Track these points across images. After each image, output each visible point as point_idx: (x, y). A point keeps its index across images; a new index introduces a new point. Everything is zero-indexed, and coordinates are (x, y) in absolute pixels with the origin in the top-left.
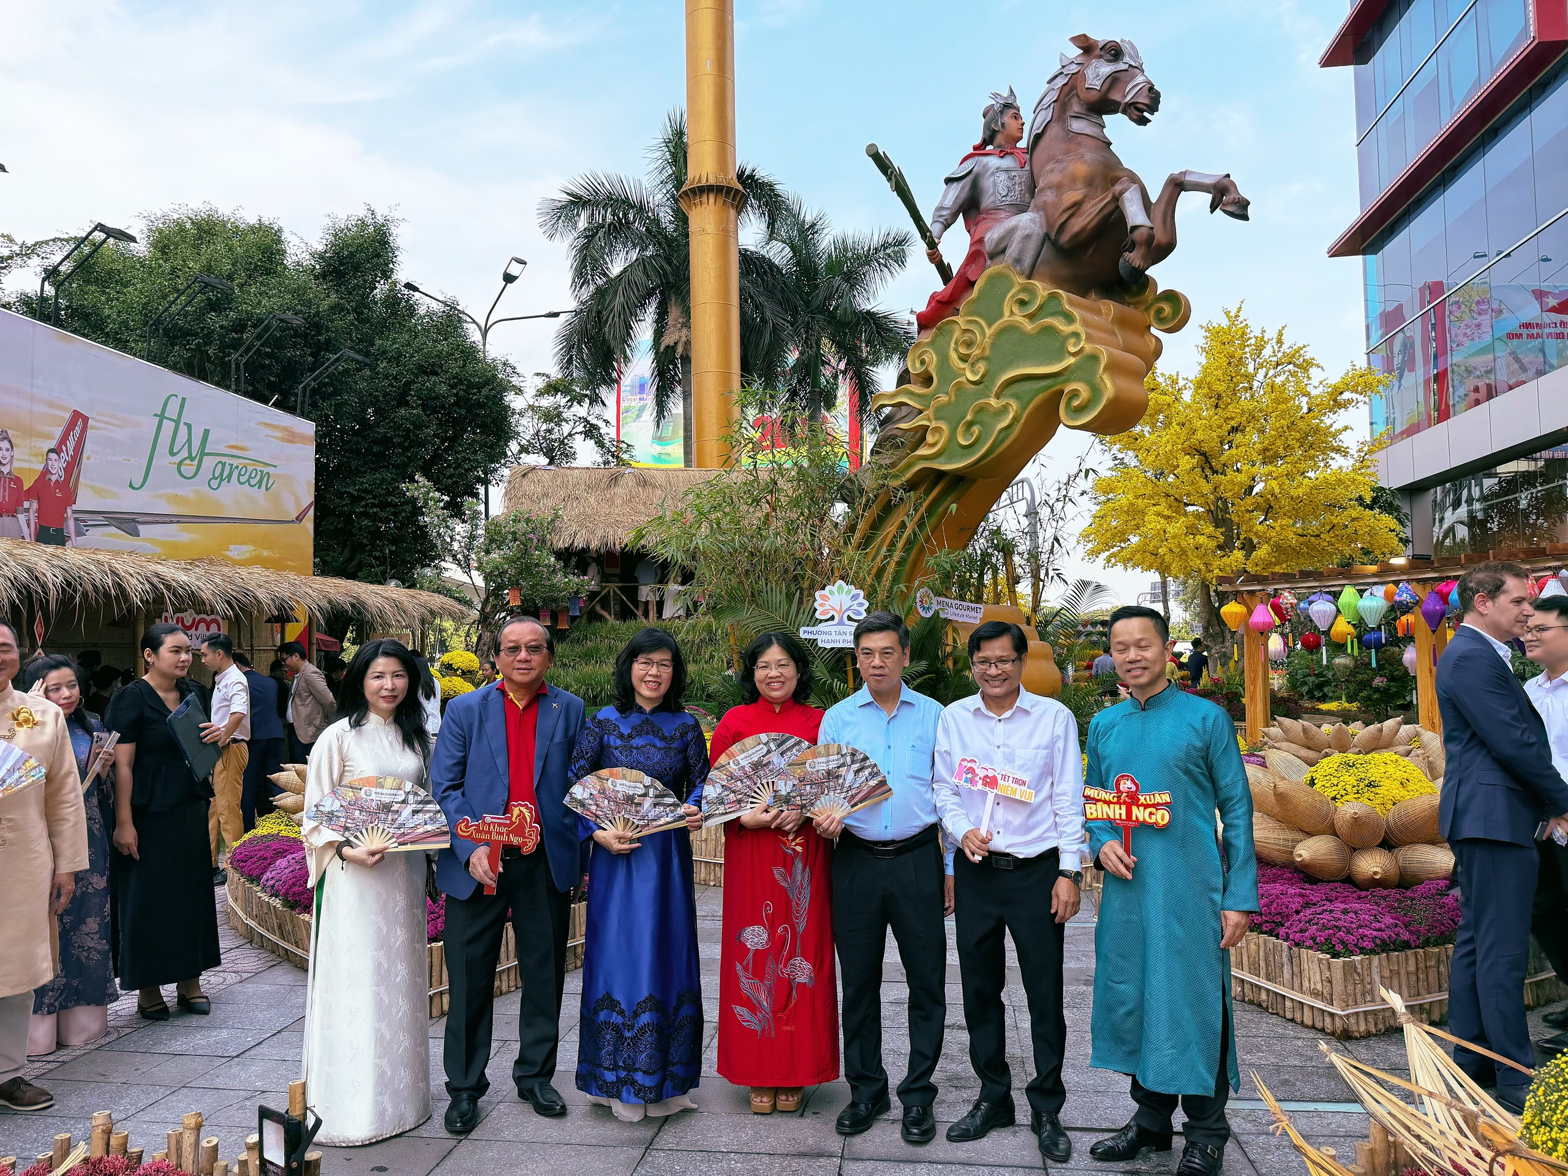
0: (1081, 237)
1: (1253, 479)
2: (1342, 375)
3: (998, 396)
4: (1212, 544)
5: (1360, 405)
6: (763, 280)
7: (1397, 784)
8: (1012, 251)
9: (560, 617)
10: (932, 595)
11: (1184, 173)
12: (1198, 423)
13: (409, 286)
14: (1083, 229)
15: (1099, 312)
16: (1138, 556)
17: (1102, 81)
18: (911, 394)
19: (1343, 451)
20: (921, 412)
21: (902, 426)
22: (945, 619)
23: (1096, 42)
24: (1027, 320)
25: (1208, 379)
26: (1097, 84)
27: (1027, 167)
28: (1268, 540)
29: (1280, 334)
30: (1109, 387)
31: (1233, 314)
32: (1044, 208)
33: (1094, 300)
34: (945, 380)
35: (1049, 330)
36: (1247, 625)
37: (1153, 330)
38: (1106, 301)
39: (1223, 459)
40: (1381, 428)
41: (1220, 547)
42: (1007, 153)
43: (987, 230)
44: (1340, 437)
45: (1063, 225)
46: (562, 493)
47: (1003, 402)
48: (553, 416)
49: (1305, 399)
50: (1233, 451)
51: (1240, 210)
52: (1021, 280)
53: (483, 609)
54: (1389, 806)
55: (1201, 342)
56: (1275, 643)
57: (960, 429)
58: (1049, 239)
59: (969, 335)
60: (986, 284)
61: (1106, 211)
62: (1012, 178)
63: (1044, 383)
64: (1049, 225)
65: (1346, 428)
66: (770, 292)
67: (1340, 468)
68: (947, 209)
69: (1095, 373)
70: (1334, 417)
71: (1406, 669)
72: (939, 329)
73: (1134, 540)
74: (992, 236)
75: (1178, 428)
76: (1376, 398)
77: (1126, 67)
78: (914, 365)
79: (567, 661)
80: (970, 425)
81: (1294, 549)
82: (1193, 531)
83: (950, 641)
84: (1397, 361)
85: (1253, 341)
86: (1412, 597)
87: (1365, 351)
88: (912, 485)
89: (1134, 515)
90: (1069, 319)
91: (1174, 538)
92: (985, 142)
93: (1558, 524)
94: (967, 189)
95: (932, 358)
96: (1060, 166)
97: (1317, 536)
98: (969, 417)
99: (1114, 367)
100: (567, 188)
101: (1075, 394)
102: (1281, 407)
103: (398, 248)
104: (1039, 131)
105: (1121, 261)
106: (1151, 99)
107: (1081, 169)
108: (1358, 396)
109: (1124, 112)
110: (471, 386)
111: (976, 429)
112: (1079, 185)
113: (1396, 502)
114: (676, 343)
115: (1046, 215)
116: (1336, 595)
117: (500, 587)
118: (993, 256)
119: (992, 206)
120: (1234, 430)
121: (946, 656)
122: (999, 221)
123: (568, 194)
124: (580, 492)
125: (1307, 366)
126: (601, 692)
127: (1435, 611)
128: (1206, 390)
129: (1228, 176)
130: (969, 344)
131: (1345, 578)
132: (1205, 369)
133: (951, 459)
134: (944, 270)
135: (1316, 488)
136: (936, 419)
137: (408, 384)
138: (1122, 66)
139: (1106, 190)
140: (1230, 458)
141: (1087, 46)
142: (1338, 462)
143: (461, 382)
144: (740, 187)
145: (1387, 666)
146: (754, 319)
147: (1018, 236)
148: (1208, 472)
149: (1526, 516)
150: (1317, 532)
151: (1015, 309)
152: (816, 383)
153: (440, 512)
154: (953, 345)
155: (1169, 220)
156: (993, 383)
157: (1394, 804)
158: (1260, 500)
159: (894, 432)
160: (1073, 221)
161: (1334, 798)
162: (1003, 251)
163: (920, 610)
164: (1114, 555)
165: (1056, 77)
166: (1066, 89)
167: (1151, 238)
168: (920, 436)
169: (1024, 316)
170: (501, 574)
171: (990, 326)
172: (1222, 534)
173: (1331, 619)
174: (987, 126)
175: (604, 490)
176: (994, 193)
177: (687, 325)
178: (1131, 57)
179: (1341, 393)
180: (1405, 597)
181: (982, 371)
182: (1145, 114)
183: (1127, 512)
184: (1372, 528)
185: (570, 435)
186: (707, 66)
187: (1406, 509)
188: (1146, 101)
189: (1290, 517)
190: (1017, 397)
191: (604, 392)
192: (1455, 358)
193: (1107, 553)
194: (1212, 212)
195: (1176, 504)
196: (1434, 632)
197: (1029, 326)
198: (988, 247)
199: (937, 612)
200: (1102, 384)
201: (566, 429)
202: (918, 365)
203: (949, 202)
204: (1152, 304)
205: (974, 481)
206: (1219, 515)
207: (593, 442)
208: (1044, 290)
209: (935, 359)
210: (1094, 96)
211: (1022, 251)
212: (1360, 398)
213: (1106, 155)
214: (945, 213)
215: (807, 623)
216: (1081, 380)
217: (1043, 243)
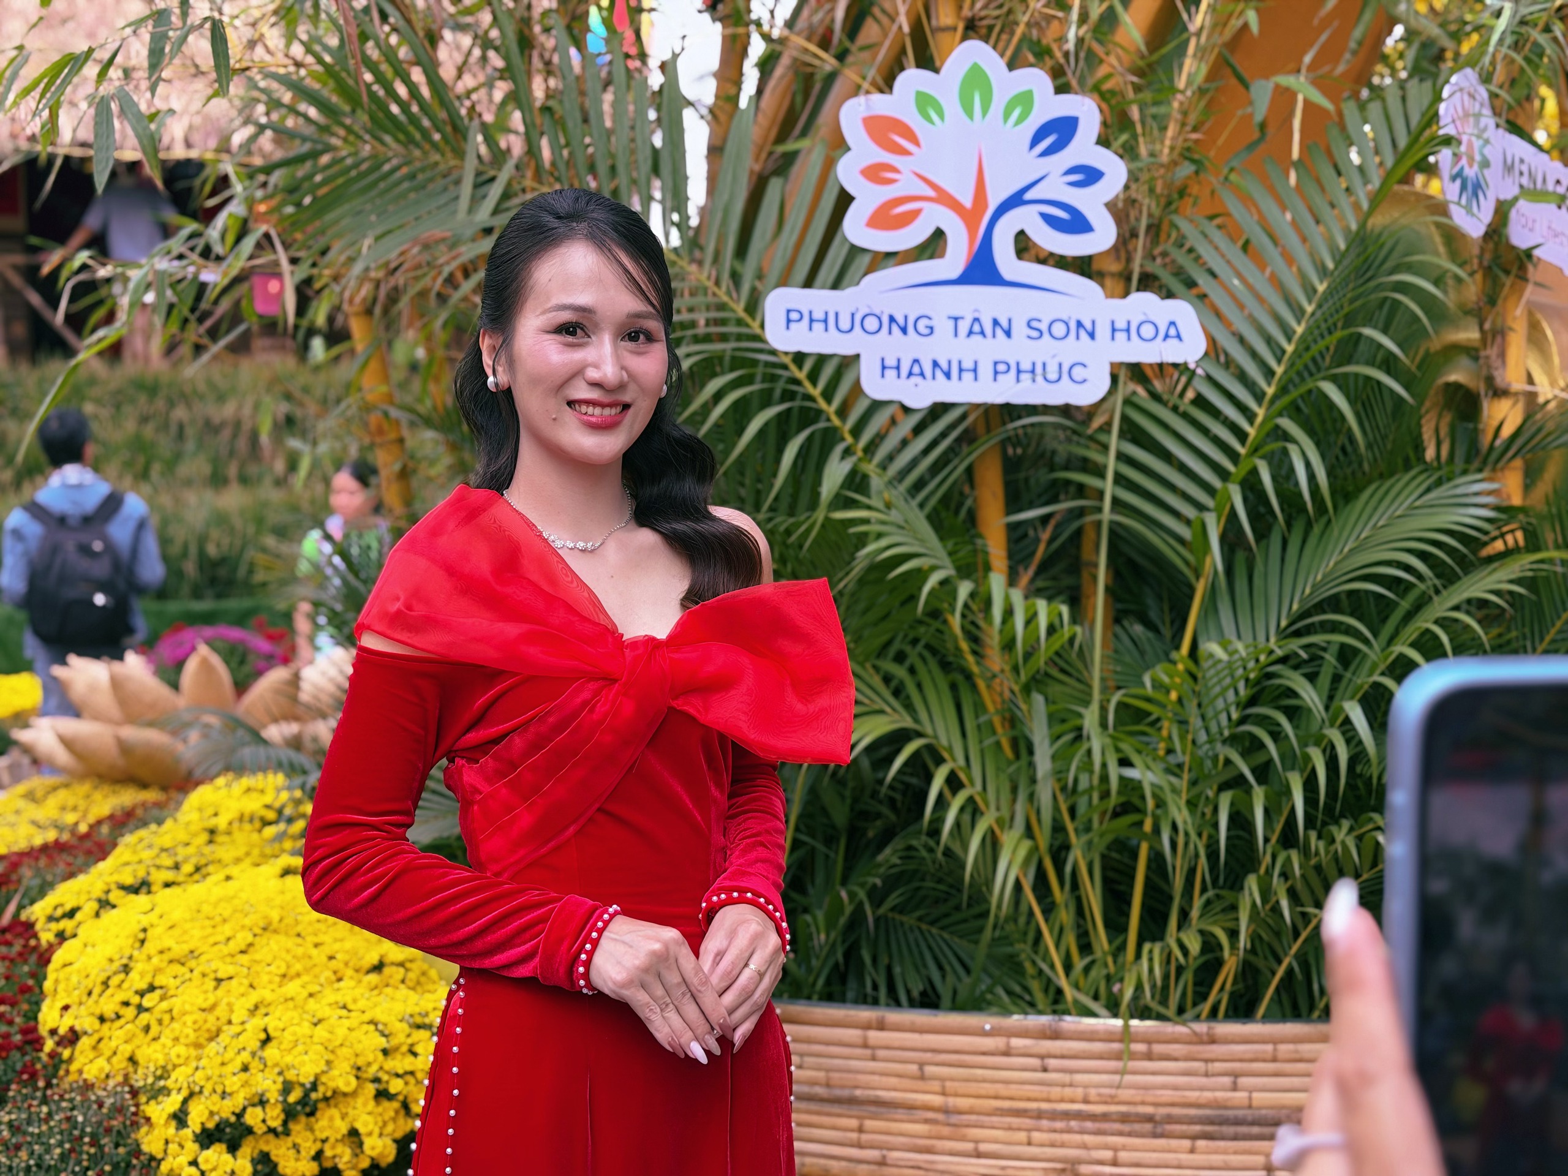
215: (802, 269)
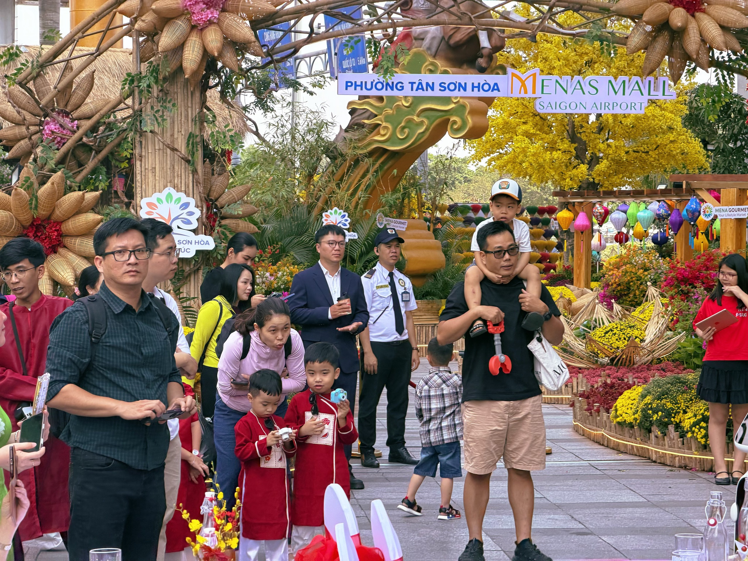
3: (418, 116)
8: (426, 42)
10: (384, 216)
14: (461, 40)
18: (370, 105)
20: (376, 116)
21: (366, 121)
30: (470, 121)
34: (390, 102)
45: (452, 35)
47: (421, 119)
52: (431, 59)
57: (398, 129)
63: (441, 114)
64: (445, 33)
69: (464, 114)
80: (403, 128)
82: (552, 147)
88: (371, 154)
97: (647, 153)
98: (403, 124)
99: (473, 113)
101: (455, 122)
105: (477, 62)
111: (407, 130)
115: (444, 28)
118: (416, 39)
119: (416, 9)
133: (394, 144)
136: (385, 121)
147: (429, 35)
151: (427, 73)
156: (416, 109)
162: (422, 40)
163: (378, 224)
167: (490, 55)
172: (575, 149)
176: (416, 2)
181: (410, 101)
189: (624, 138)
190: (427, 118)
198: (414, 34)
199: (385, 225)
200: (467, 119)
206: (574, 135)
208: (442, 67)
211: (431, 44)
216: (458, 116)
217: (441, 41)
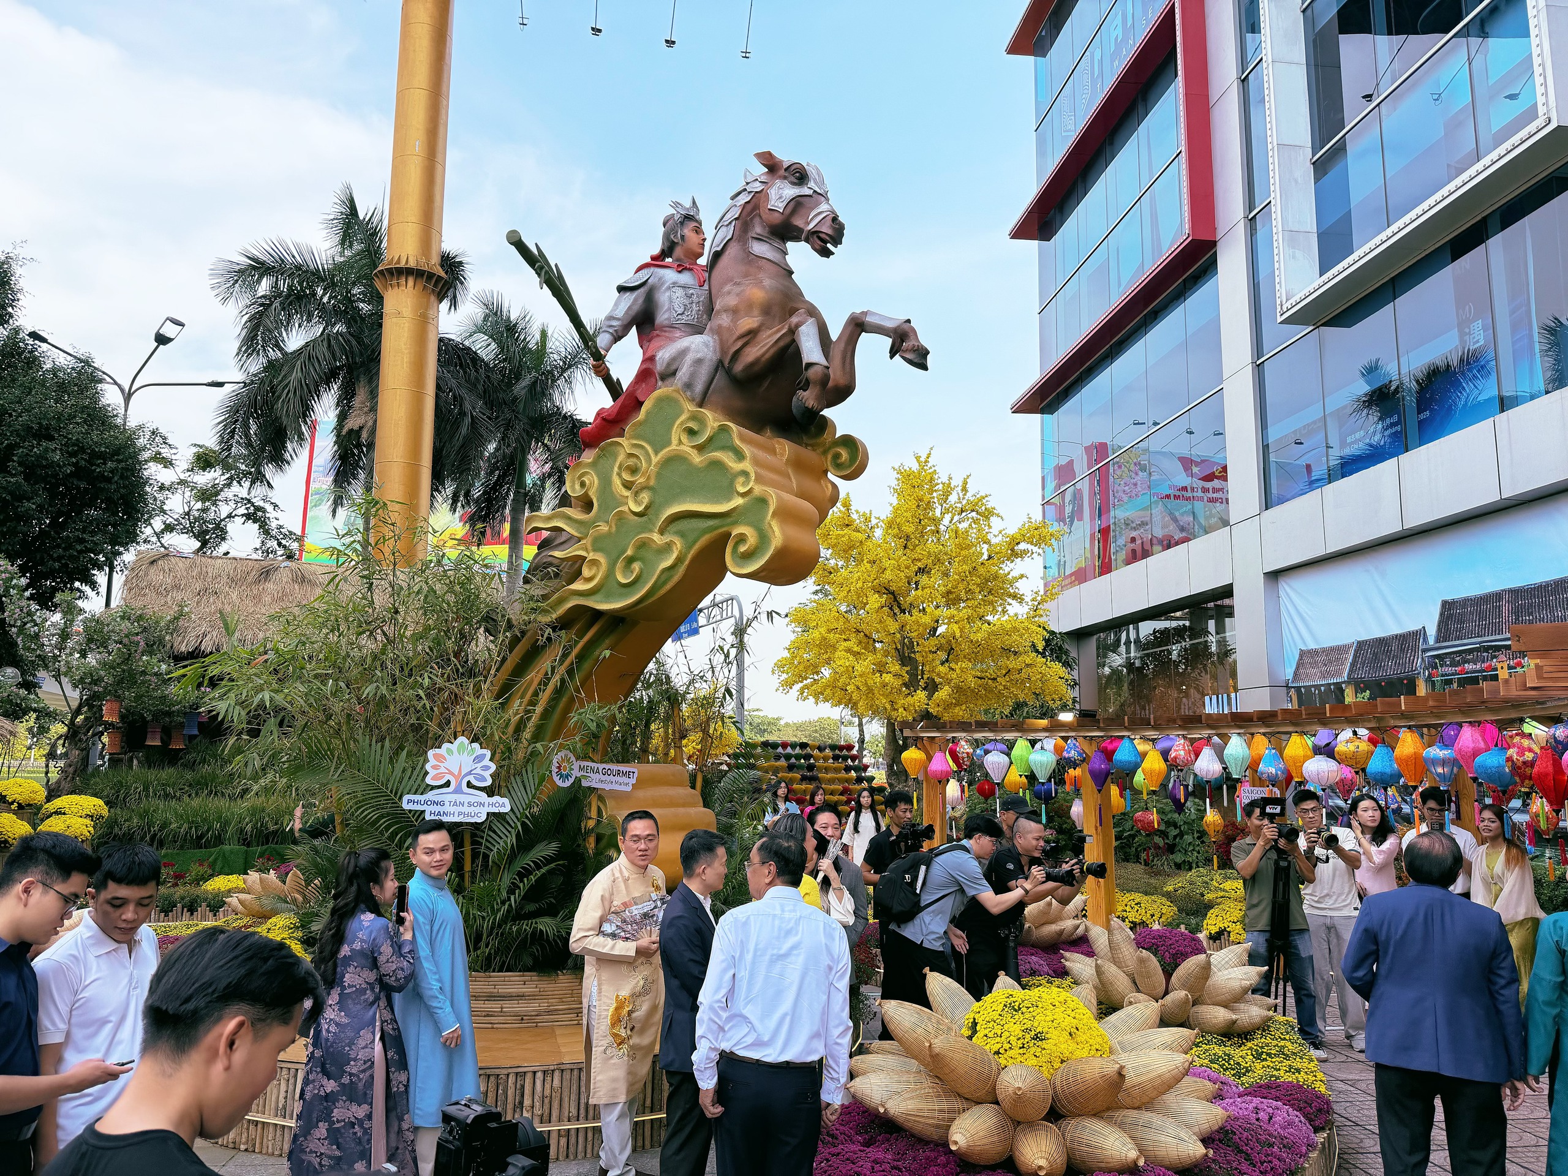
0: (756, 368)
1: (937, 621)
2: (1020, 526)
3: (662, 532)
4: (897, 683)
5: (1035, 555)
6: (465, 372)
7: (1066, 1034)
8: (683, 374)
9: (174, 734)
10: (573, 759)
11: (865, 313)
12: (887, 563)
13: (34, 335)
14: (758, 360)
15: (773, 452)
16: (828, 691)
17: (785, 203)
18: (569, 518)
19: (1018, 598)
20: (578, 540)
21: (558, 554)
22: (589, 788)
23: (781, 161)
24: (696, 452)
25: (898, 520)
26: (780, 206)
27: (706, 287)
28: (949, 682)
29: (965, 483)
30: (778, 535)
31: (922, 459)
32: (718, 331)
33: (769, 438)
34: (605, 507)
35: (717, 465)
36: (926, 772)
37: (830, 476)
38: (781, 440)
39: (909, 599)
40: (1054, 572)
41: (905, 685)
42: (686, 269)
43: (660, 348)
44: (1017, 584)
45: (737, 353)
46: (198, 586)
47: (667, 538)
48: (209, 495)
49: (985, 546)
50: (919, 592)
51: (920, 359)
52: (690, 407)
53: (72, 721)
54: (1057, 1065)
55: (894, 483)
56: (953, 789)
57: (620, 565)
58: (723, 366)
59: (635, 460)
60: (655, 406)
61: (781, 344)
62: (690, 296)
63: (711, 523)
64: (723, 351)
65: (1022, 576)
66: (473, 386)
67: (1016, 615)
68: (618, 319)
69: (763, 517)
70: (1012, 565)
71: (1074, 823)
72: (602, 450)
73: (826, 672)
74: (664, 355)
75: (868, 566)
76: (1049, 550)
77: (810, 192)
78: (573, 487)
79: (170, 790)
80: (630, 560)
81: (973, 691)
82: (881, 669)
83: (594, 814)
84: (1068, 509)
85: (940, 486)
86: (1080, 754)
87: (1040, 502)
88: (564, 623)
89: (826, 647)
90: (740, 456)
91: (861, 676)
92: (665, 253)
93: (1203, 674)
94: (640, 301)
95: (593, 480)
96: (737, 289)
97: (994, 679)
98: (629, 552)
99: (785, 514)
100: (247, 251)
101: (742, 539)
102: (963, 553)
103: (20, 290)
104: (719, 249)
105: (794, 399)
106: (834, 229)
107: (758, 294)
108: (1033, 547)
109: (807, 240)
110: (95, 455)
111: (636, 566)
112: (756, 312)
113: (1066, 646)
114: (361, 428)
115: (721, 340)
116: (1011, 745)
117: (95, 696)
118: (664, 377)
119: (666, 322)
120: (921, 571)
121: (589, 832)
122: (672, 340)
123: (249, 258)
124: (222, 585)
125: (988, 514)
126: (208, 831)
127: (1101, 770)
128: (896, 531)
129: (909, 321)
130: (634, 470)
131: (1018, 731)
132: (896, 509)
133: (608, 598)
134: (613, 387)
135: (993, 633)
136: (594, 550)
137: (11, 447)
138: (805, 191)
139: (783, 320)
140: (917, 598)
141: (772, 165)
142: (1015, 609)
143: (82, 450)
144: (442, 274)
145: (1056, 818)
146: (450, 411)
147: (689, 359)
148: (897, 610)
149: (1176, 664)
150: (994, 676)
151: (684, 438)
152: (521, 483)
153: (24, 603)
154: (616, 469)
155: (848, 361)
156: (657, 516)
157: (1062, 1062)
158: (943, 641)
159: (550, 559)
160: (747, 350)
161: (998, 1053)
162: (674, 373)
163: (556, 778)
164: (807, 687)
165: (739, 193)
166: (749, 207)
167: (825, 380)
168: (574, 569)
169: (693, 447)
170: (95, 682)
171: (656, 453)
172: (907, 672)
173: (1004, 771)
174: (666, 236)
175: (251, 584)
176: (669, 309)
177: (373, 409)
178: (816, 183)
179: (1018, 544)
180: (1073, 754)
181: (646, 501)
182: (829, 246)
183: (819, 646)
184: (1044, 675)
185: (230, 516)
186: (417, 145)
187: (1073, 654)
188: (830, 232)
189: (970, 660)
190: (682, 534)
191: (269, 471)
192: (1119, 513)
193: (801, 685)
194: (892, 357)
195: (865, 640)
196: (1099, 791)
197: (697, 459)
198: (659, 366)
199: (578, 781)
200: (770, 530)
201: (224, 510)
202: (577, 487)
203: (620, 312)
204: (830, 448)
205: (635, 623)
206: (905, 655)
207: (256, 526)
208: (715, 420)
209: (596, 482)
210: (776, 219)
211: (693, 375)
212: (1035, 549)
213: (786, 283)
214: (615, 323)
215: (413, 790)
216: (749, 524)
217: (716, 370)
